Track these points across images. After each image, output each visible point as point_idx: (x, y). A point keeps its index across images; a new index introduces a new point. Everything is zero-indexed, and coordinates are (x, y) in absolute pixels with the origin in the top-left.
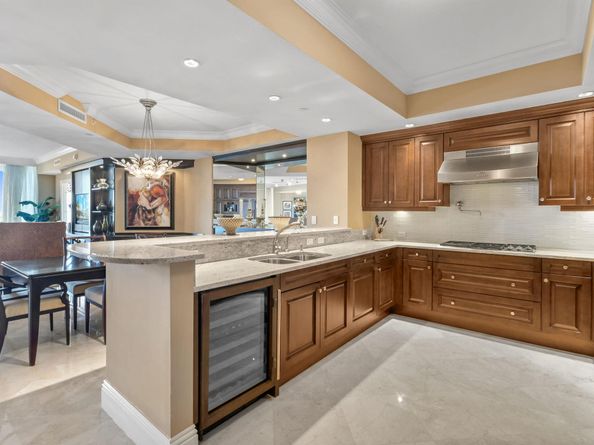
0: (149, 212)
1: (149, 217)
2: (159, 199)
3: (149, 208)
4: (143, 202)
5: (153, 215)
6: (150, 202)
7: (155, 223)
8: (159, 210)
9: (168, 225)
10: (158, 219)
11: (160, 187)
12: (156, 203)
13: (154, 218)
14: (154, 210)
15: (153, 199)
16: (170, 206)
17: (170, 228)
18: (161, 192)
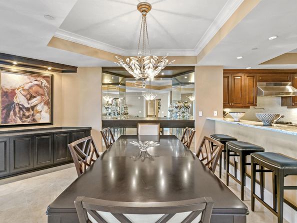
0: (28, 109)
1: (27, 114)
2: (39, 98)
3: (27, 105)
4: (20, 99)
5: (32, 112)
6: (29, 100)
7: (34, 120)
8: (39, 108)
9: (48, 121)
10: (37, 115)
11: (41, 87)
12: (35, 101)
13: (33, 115)
14: (33, 108)
15: (32, 97)
16: (51, 104)
17: (51, 124)
18: (41, 91)
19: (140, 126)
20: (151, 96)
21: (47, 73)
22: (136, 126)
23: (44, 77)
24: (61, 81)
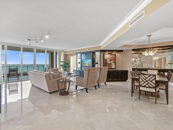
0: (110, 64)
1: (110, 65)
2: (112, 61)
3: (110, 63)
4: (108, 61)
5: (111, 65)
6: (110, 61)
7: (111, 67)
8: (112, 64)
9: (114, 68)
10: (112, 66)
11: (113, 58)
12: (111, 62)
13: (111, 66)
14: (111, 64)
15: (111, 61)
16: (115, 63)
17: (115, 69)
18: (113, 59)
19: (148, 70)
20: (156, 57)
21: (114, 53)
22: (147, 71)
23: (114, 55)
24: (118, 55)
